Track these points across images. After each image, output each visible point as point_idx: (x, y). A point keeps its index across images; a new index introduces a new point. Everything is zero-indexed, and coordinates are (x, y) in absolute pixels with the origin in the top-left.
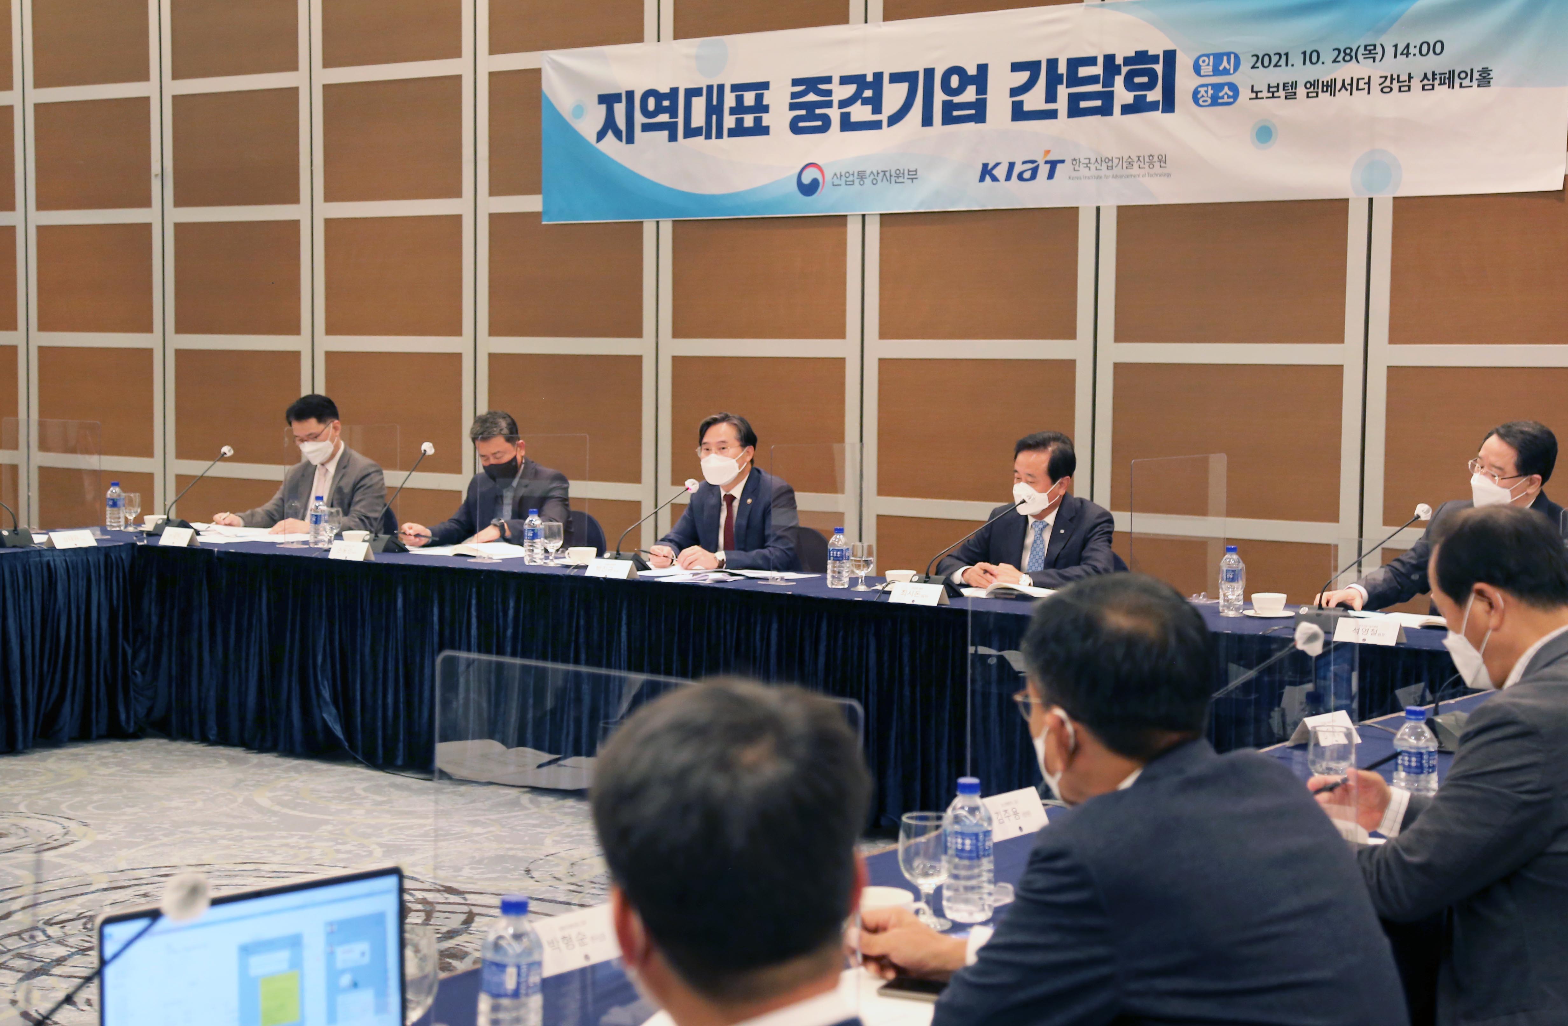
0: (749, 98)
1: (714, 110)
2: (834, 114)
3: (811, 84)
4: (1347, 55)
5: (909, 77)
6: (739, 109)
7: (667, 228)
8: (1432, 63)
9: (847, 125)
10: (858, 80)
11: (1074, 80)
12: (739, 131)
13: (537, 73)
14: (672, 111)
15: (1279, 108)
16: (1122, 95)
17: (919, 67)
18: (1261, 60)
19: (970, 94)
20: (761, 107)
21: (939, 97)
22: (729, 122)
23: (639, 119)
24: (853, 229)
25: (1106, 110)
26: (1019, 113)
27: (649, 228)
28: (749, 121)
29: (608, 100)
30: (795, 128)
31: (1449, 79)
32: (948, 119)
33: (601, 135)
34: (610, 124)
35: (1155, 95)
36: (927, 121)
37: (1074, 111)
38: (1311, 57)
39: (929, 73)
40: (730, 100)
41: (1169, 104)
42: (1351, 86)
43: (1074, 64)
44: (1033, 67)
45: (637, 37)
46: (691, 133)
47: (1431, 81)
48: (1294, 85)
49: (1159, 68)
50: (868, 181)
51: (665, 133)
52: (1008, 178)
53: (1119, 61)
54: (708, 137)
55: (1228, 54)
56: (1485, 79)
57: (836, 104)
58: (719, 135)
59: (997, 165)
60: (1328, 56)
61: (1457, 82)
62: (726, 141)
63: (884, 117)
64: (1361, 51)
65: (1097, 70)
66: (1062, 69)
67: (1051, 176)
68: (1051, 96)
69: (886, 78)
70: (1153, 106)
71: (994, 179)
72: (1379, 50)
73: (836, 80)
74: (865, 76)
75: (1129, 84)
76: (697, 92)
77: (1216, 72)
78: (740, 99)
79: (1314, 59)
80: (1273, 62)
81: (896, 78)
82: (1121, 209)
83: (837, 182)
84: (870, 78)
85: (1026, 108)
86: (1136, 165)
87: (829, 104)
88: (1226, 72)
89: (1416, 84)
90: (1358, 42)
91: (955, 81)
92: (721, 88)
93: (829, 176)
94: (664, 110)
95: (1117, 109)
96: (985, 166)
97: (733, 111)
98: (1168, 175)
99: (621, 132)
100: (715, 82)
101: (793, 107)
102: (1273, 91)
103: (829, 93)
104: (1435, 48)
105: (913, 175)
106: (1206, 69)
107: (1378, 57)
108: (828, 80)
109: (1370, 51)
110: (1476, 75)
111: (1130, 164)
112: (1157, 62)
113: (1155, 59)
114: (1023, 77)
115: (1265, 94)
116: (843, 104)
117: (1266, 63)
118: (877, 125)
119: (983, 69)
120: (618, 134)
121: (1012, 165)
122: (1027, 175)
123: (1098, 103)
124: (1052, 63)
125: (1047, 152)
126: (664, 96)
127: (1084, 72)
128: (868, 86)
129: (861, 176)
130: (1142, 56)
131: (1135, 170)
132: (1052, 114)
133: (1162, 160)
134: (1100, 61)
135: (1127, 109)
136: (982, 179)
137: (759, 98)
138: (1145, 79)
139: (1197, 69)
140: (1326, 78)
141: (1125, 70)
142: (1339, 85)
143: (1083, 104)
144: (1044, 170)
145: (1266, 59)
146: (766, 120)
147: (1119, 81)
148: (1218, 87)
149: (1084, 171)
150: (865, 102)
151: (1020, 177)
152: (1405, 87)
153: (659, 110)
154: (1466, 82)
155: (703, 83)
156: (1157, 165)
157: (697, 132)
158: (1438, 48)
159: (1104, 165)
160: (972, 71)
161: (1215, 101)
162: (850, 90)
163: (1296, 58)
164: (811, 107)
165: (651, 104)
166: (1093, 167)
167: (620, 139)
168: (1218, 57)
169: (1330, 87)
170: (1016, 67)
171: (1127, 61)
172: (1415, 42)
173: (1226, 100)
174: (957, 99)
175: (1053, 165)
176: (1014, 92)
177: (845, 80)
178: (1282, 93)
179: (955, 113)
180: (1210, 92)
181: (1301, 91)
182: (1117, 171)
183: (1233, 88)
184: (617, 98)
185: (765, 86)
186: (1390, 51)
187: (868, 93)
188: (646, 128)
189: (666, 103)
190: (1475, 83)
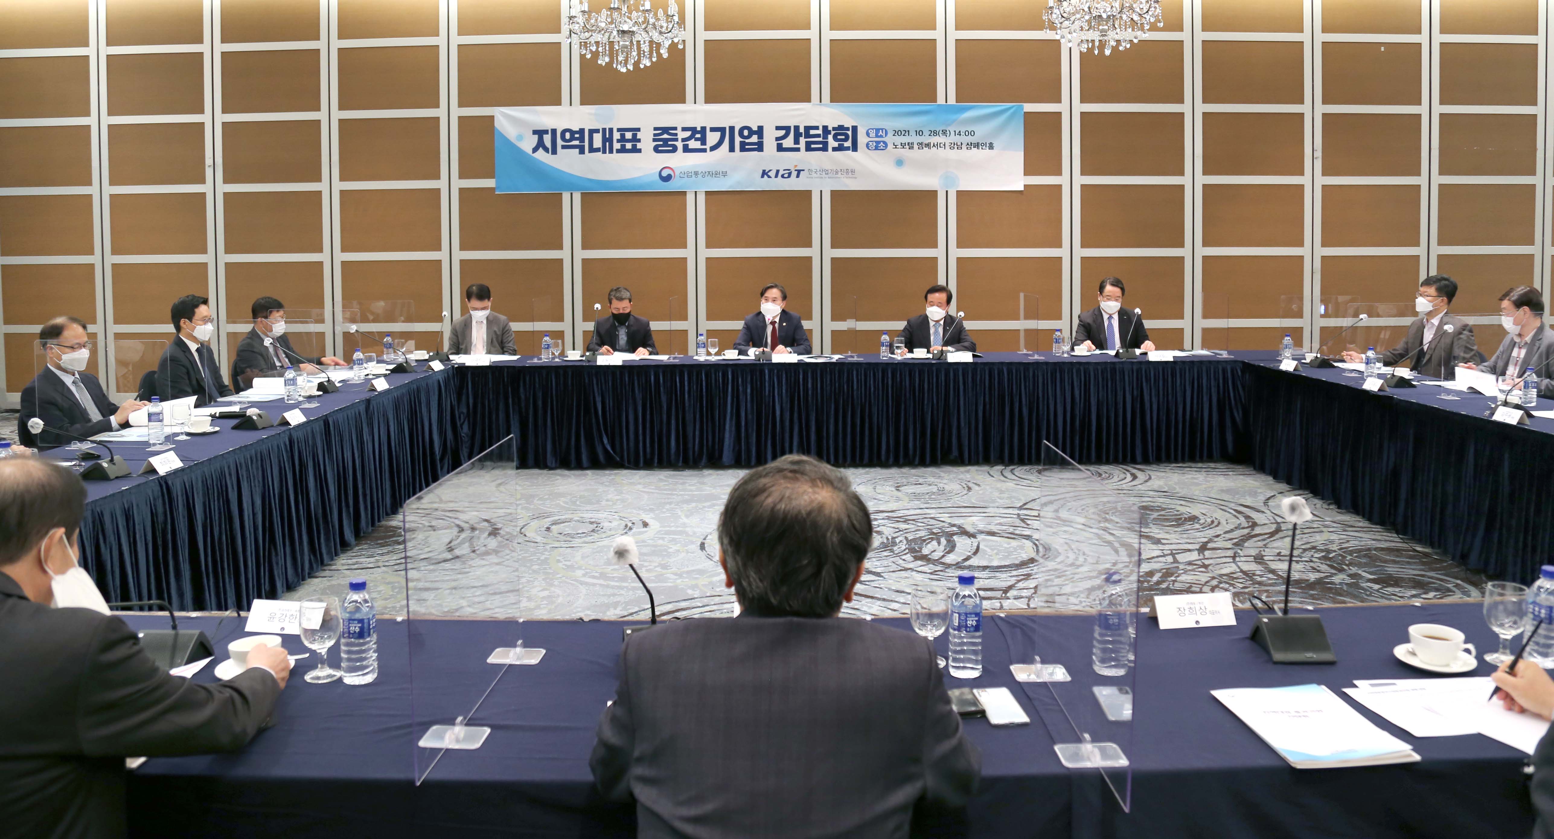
0: (629, 135)
1: (607, 139)
2: (680, 145)
3: (665, 130)
4: (935, 133)
5: (722, 130)
6: (623, 139)
7: (577, 197)
8: (970, 139)
9: (686, 149)
10: (693, 130)
11: (807, 135)
12: (623, 150)
13: (492, 118)
14: (582, 139)
15: (906, 153)
16: (832, 143)
17: (726, 125)
18: (897, 133)
19: (754, 139)
20: (635, 139)
21: (738, 140)
22: (617, 146)
23: (560, 142)
24: (690, 198)
25: (825, 149)
26: (780, 148)
27: (566, 197)
28: (629, 146)
29: (540, 133)
30: (656, 149)
31: (977, 146)
32: (743, 149)
33: (535, 150)
34: (540, 144)
35: (848, 144)
36: (732, 149)
37: (808, 148)
38: (919, 133)
39: (732, 129)
40: (617, 136)
41: (855, 148)
42: (936, 146)
43: (808, 129)
44: (787, 129)
45: (558, 102)
46: (592, 150)
47: (970, 145)
48: (913, 143)
49: (850, 133)
50: (700, 176)
51: (577, 150)
52: (776, 176)
53: (830, 128)
54: (604, 152)
55: (882, 129)
56: (991, 147)
57: (680, 140)
58: (611, 152)
59: (770, 170)
60: (926, 133)
61: (980, 147)
62: (615, 155)
63: (708, 147)
64: (941, 132)
65: (820, 132)
66: (802, 130)
67: (798, 176)
68: (797, 142)
69: (708, 130)
70: (848, 149)
71: (769, 177)
72: (948, 132)
73: (679, 129)
74: (696, 128)
75: (835, 138)
76: (597, 131)
77: (877, 136)
78: (623, 136)
79: (921, 134)
80: (903, 134)
81: (713, 130)
82: (832, 192)
83: (682, 176)
84: (699, 129)
85: (784, 146)
86: (840, 173)
87: (677, 140)
88: (881, 136)
89: (964, 146)
90: (939, 128)
91: (746, 133)
92: (611, 130)
93: (677, 173)
94: (576, 139)
95: (830, 149)
96: (764, 171)
97: (618, 141)
98: (855, 178)
99: (548, 149)
100: (607, 127)
101: (654, 140)
102: (903, 145)
103: (676, 135)
104: (972, 133)
105: (725, 174)
106: (873, 134)
107: (948, 135)
108: (675, 129)
109: (944, 132)
110: (988, 145)
111: (837, 173)
112: (849, 130)
113: (848, 129)
114: (782, 133)
115: (900, 146)
116: (684, 140)
117: (899, 134)
118: (704, 151)
119: (761, 128)
120: (546, 150)
121: (778, 171)
122: (786, 176)
123: (821, 146)
124: (797, 128)
125: (796, 166)
126: (576, 132)
127: (812, 132)
128: (698, 132)
129: (696, 173)
130: (841, 127)
131: (839, 175)
132: (798, 150)
133: (853, 171)
134: (821, 128)
135: (834, 149)
136: (762, 177)
137: (635, 136)
138: (843, 137)
139: (868, 134)
140: (927, 142)
141: (833, 133)
142: (932, 145)
143: (813, 146)
144: (794, 174)
145: (899, 132)
146: (639, 146)
147: (830, 137)
148: (878, 143)
149: (814, 175)
150: (697, 139)
151: (783, 176)
152: (960, 147)
153: (572, 138)
154: (984, 147)
155: (600, 127)
156: (850, 173)
157: (598, 150)
158: (972, 134)
159: (824, 173)
160: (755, 128)
161: (877, 148)
162: (688, 134)
163: (913, 133)
164: (665, 141)
165: (568, 135)
166: (818, 173)
167: (548, 152)
168: (877, 130)
169: (928, 145)
170: (778, 128)
171: (834, 129)
172: (963, 130)
173: (882, 148)
174: (747, 141)
175: (799, 172)
176: (777, 139)
177: (684, 129)
178: (907, 146)
179: (747, 147)
180: (875, 144)
181: (916, 146)
182: (830, 175)
183: (884, 143)
184: (546, 132)
185: (638, 130)
186: (953, 133)
187: (698, 136)
188: (564, 147)
189: (577, 136)
190: (987, 148)
